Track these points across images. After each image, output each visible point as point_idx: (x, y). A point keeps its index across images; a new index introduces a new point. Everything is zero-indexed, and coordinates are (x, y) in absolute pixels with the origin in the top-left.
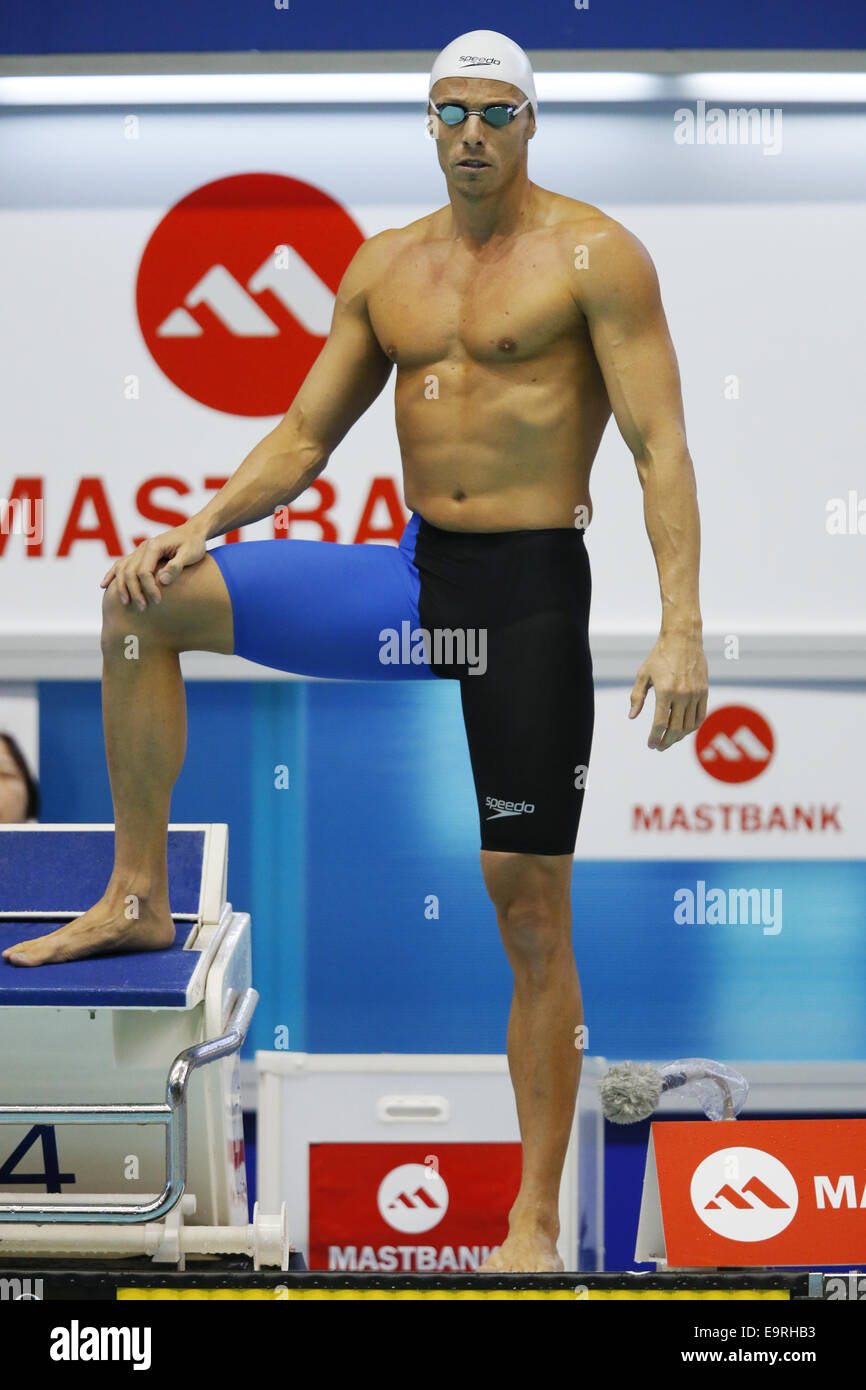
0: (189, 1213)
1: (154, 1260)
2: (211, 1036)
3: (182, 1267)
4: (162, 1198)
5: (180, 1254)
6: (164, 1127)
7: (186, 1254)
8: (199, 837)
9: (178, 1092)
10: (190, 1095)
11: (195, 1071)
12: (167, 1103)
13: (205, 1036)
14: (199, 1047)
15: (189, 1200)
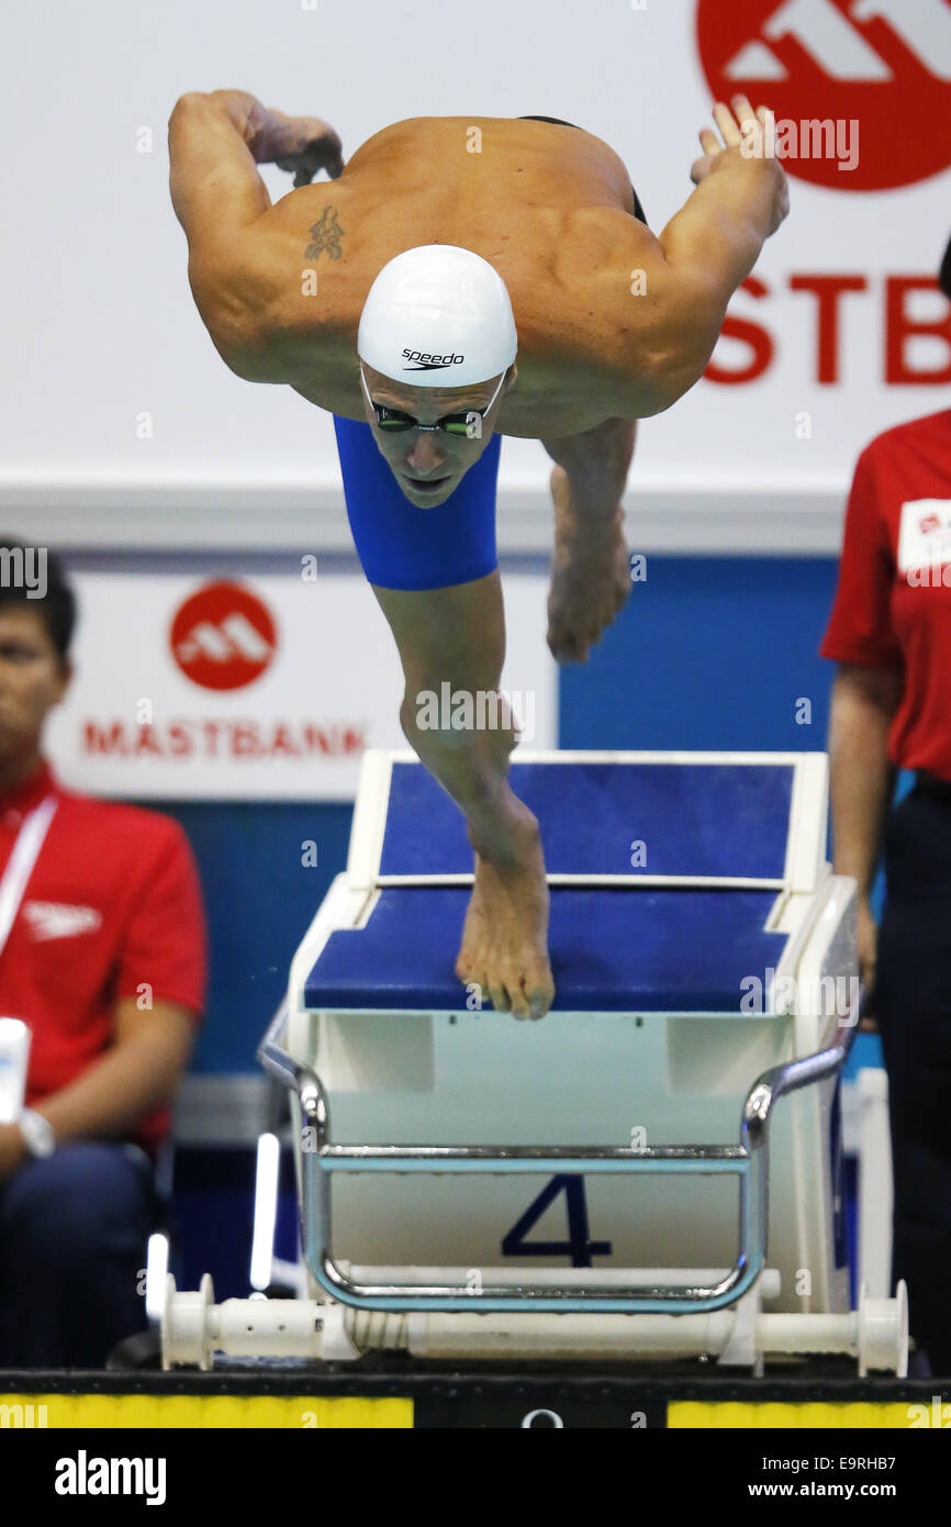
0: (770, 1296)
1: (723, 1361)
2: (803, 1051)
3: (759, 1373)
4: (735, 1275)
5: (757, 1353)
6: (736, 1178)
7: (767, 1354)
8: (785, 775)
9: (756, 1128)
10: (774, 1133)
11: (780, 1101)
12: (742, 1144)
13: (794, 1050)
14: (786, 1066)
15: (771, 1280)
